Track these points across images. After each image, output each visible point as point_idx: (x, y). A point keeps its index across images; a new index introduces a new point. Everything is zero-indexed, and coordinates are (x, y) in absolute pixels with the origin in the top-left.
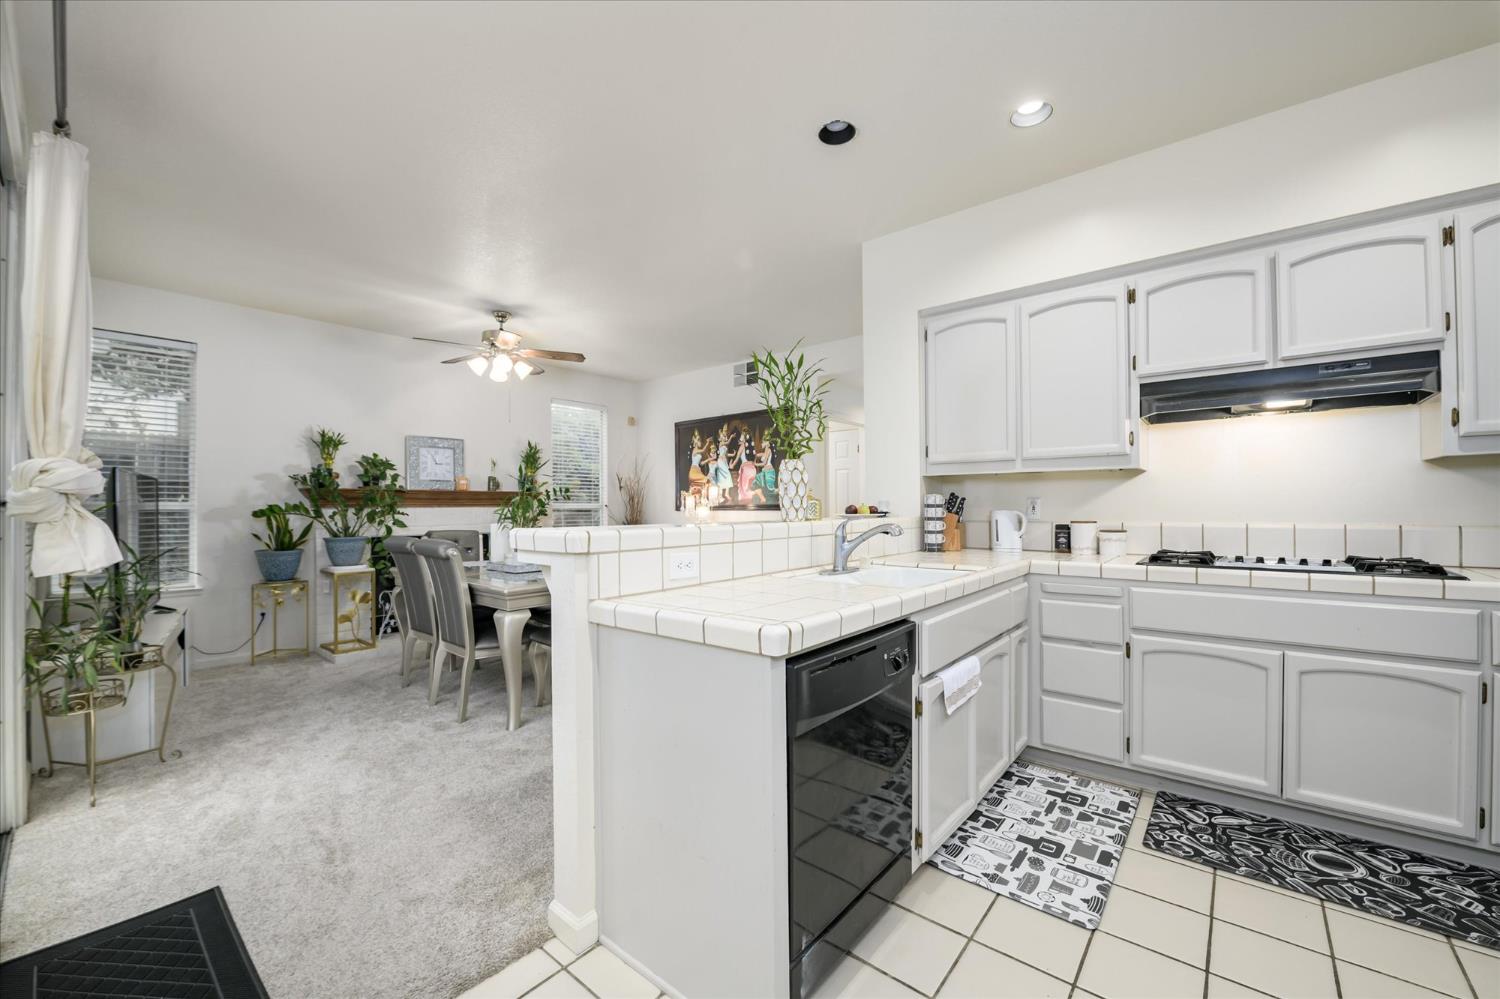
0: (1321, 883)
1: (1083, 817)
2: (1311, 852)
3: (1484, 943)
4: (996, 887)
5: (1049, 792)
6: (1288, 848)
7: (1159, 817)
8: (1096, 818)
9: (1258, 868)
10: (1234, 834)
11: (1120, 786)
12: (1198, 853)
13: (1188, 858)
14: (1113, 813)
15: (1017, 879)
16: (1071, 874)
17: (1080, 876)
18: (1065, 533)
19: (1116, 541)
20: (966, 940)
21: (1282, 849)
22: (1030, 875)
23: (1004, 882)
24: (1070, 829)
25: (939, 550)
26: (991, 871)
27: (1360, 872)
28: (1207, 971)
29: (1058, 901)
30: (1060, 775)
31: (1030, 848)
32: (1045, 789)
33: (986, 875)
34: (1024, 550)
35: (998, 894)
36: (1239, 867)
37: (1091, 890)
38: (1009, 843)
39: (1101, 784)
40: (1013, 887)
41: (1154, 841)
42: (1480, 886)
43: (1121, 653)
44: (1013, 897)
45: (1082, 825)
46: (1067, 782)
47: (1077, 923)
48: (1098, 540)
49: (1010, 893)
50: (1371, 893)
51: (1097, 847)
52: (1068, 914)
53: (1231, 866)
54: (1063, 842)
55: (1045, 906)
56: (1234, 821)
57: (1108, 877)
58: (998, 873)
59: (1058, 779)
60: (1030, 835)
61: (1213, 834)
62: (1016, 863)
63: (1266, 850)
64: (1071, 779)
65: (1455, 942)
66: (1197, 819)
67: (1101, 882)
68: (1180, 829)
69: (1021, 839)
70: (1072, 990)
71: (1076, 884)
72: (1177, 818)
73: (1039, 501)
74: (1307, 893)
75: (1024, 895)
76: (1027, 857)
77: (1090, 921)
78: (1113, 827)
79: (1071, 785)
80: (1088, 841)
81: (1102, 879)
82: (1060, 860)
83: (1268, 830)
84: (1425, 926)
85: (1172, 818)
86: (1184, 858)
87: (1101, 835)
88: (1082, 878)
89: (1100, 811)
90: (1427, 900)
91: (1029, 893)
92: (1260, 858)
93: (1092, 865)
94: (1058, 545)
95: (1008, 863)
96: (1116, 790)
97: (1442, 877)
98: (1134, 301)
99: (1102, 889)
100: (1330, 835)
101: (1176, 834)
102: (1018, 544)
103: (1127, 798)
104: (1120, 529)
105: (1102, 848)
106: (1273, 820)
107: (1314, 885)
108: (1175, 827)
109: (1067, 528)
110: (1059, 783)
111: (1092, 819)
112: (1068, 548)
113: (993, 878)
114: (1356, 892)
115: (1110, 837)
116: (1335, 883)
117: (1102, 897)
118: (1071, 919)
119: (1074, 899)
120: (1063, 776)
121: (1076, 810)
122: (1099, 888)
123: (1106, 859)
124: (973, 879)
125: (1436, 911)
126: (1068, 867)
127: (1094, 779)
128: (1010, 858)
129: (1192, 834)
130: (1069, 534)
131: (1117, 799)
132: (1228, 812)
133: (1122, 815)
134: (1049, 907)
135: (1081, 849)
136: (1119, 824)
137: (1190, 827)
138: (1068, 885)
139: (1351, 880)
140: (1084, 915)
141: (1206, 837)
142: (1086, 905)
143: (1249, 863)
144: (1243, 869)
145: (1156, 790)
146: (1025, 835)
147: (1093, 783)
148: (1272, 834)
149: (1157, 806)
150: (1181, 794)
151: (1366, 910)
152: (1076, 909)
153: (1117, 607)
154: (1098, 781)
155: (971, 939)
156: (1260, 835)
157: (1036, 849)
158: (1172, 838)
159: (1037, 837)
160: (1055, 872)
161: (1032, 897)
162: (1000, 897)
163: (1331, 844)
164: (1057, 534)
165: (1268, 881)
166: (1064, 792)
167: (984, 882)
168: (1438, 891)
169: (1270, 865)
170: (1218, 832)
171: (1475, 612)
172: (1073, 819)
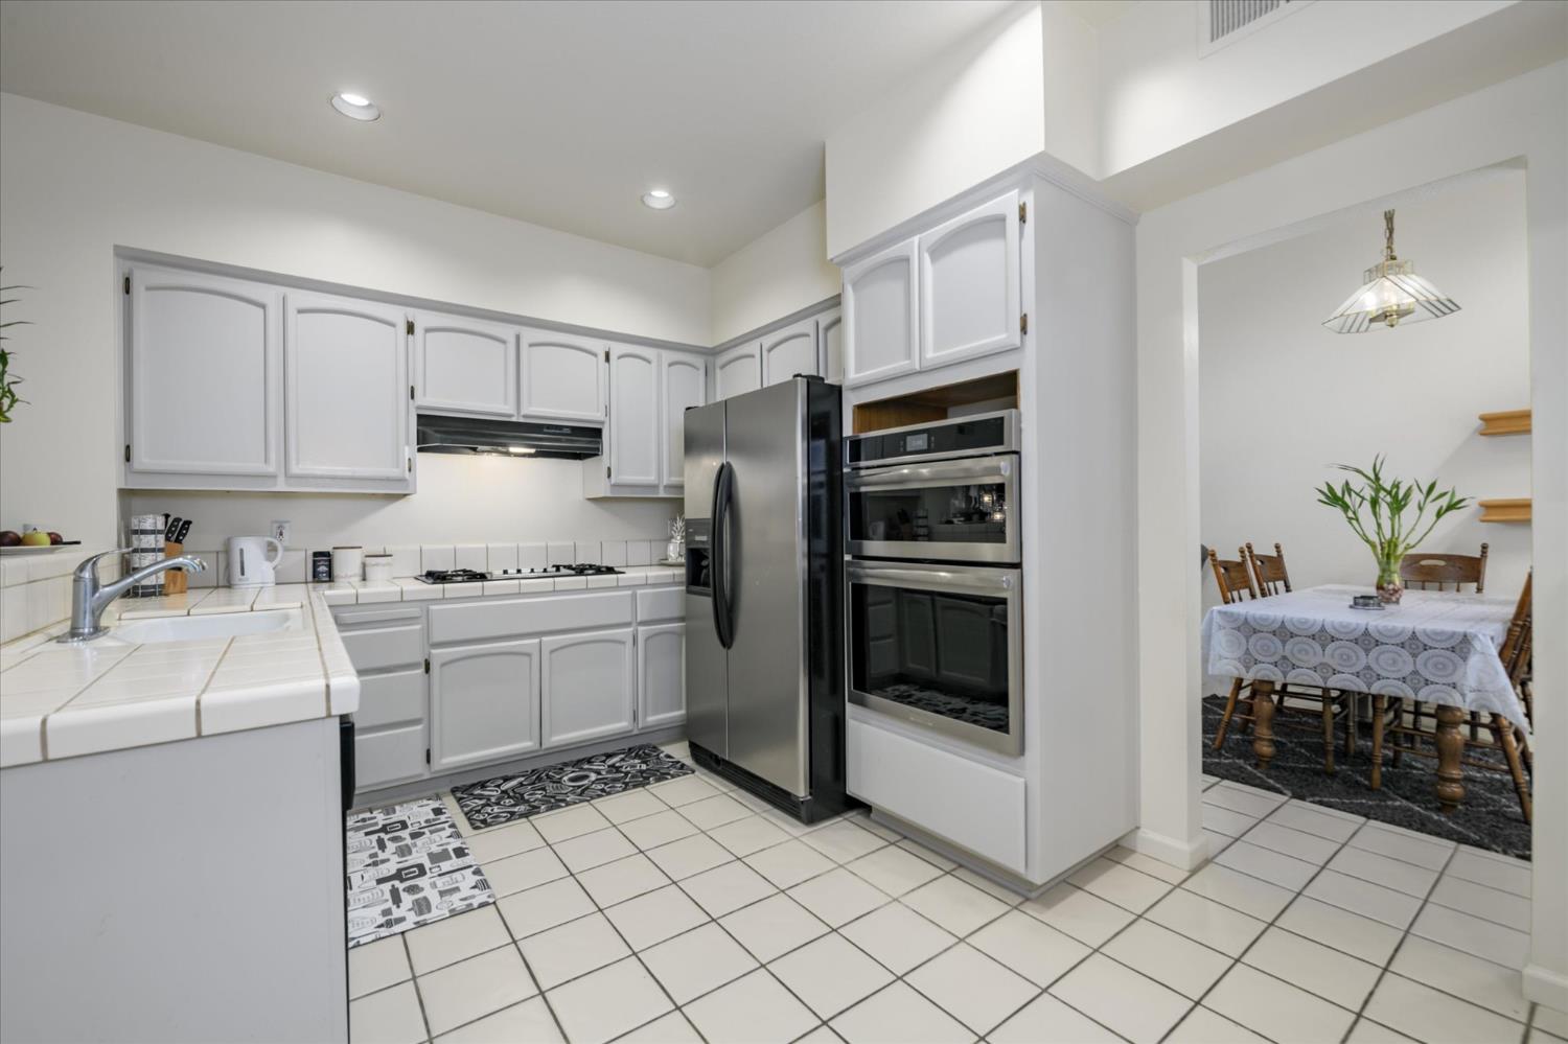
0: (583, 792)
1: (414, 836)
2: (565, 778)
3: (658, 780)
4: (397, 928)
5: (367, 834)
6: (554, 782)
7: (467, 806)
8: (426, 830)
9: (550, 802)
10: (521, 790)
11: (421, 799)
12: (512, 813)
13: (508, 820)
14: (434, 820)
15: (410, 910)
16: (446, 878)
17: (454, 875)
18: (325, 561)
19: (384, 565)
20: (412, 982)
21: (551, 784)
22: (417, 900)
23: (401, 920)
24: (414, 850)
25: (161, 594)
26: (382, 920)
27: (593, 776)
28: (572, 874)
29: (456, 901)
30: (361, 816)
31: (397, 883)
32: (362, 833)
33: (381, 926)
34: (277, 584)
35: (403, 933)
36: (539, 807)
37: (471, 879)
38: (374, 891)
39: (405, 805)
40: (412, 918)
41: (479, 822)
42: (637, 756)
43: (422, 670)
44: (420, 925)
45: (419, 841)
46: (375, 818)
47: (482, 905)
48: (364, 566)
49: (415, 923)
50: (606, 784)
51: (447, 850)
52: (471, 904)
53: (534, 810)
54: (419, 862)
55: (450, 911)
56: (513, 783)
57: (473, 863)
58: (389, 917)
59: (364, 820)
60: (386, 874)
61: (509, 797)
62: (397, 900)
63: (544, 789)
64: (375, 813)
65: (647, 787)
66: (492, 792)
67: (472, 869)
68: (489, 805)
69: (380, 881)
70: (516, 945)
71: (457, 882)
72: (480, 799)
73: (286, 525)
74: (581, 801)
75: (426, 916)
76: (401, 890)
77: (489, 897)
78: (444, 829)
79: (380, 818)
80: (435, 849)
81: (471, 866)
82: (429, 874)
83: (537, 777)
84: (635, 787)
85: (476, 801)
86: (506, 821)
87: (439, 840)
88: (457, 875)
89: (424, 825)
90: (627, 774)
91: (429, 911)
92: (545, 796)
93: (455, 862)
94: (315, 574)
95: (390, 904)
96: (420, 803)
97: (623, 760)
98: (413, 333)
99: (477, 872)
100: (566, 764)
101: (489, 809)
102: (271, 577)
103: (436, 804)
104: (382, 553)
105: (450, 848)
106: (533, 771)
107: (580, 795)
108: (484, 806)
109: (327, 554)
110: (368, 822)
111: (424, 833)
112: (331, 577)
113: (389, 924)
114: (599, 787)
115: (449, 837)
116: (587, 788)
117: (481, 878)
118: (475, 905)
119: (465, 892)
120: (368, 815)
121: (405, 834)
122: (474, 873)
123: (460, 852)
124: (373, 937)
125: (633, 777)
126: (440, 875)
127: (396, 804)
128: (387, 900)
129: (498, 804)
130: (330, 561)
131: (428, 809)
132: (506, 779)
133: (443, 818)
134: (454, 910)
135: (436, 858)
136: (446, 825)
137: (493, 800)
138: (454, 886)
139: (593, 782)
140: (481, 896)
141: (507, 801)
142: (477, 890)
143: (544, 802)
144: (543, 807)
145: (448, 789)
146: (381, 876)
147: (397, 808)
148: (539, 779)
149: (459, 800)
150: (469, 782)
151: (609, 794)
152: (473, 897)
153: (418, 627)
154: (401, 804)
155: (414, 978)
156: (534, 783)
157: (402, 880)
158: (489, 814)
159: (393, 872)
160: (434, 885)
161: (435, 914)
162: (406, 934)
163: (570, 769)
164: (314, 562)
165: (560, 807)
166: (380, 826)
167: (384, 932)
168: (626, 766)
169: (553, 797)
170: (511, 794)
171: (630, 592)
172: (409, 841)
